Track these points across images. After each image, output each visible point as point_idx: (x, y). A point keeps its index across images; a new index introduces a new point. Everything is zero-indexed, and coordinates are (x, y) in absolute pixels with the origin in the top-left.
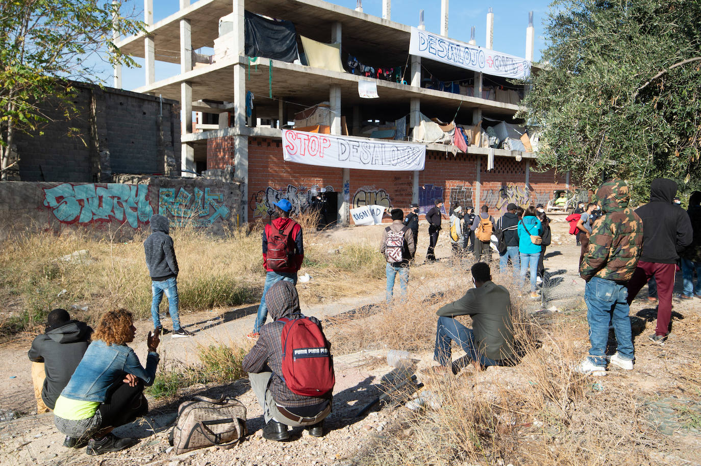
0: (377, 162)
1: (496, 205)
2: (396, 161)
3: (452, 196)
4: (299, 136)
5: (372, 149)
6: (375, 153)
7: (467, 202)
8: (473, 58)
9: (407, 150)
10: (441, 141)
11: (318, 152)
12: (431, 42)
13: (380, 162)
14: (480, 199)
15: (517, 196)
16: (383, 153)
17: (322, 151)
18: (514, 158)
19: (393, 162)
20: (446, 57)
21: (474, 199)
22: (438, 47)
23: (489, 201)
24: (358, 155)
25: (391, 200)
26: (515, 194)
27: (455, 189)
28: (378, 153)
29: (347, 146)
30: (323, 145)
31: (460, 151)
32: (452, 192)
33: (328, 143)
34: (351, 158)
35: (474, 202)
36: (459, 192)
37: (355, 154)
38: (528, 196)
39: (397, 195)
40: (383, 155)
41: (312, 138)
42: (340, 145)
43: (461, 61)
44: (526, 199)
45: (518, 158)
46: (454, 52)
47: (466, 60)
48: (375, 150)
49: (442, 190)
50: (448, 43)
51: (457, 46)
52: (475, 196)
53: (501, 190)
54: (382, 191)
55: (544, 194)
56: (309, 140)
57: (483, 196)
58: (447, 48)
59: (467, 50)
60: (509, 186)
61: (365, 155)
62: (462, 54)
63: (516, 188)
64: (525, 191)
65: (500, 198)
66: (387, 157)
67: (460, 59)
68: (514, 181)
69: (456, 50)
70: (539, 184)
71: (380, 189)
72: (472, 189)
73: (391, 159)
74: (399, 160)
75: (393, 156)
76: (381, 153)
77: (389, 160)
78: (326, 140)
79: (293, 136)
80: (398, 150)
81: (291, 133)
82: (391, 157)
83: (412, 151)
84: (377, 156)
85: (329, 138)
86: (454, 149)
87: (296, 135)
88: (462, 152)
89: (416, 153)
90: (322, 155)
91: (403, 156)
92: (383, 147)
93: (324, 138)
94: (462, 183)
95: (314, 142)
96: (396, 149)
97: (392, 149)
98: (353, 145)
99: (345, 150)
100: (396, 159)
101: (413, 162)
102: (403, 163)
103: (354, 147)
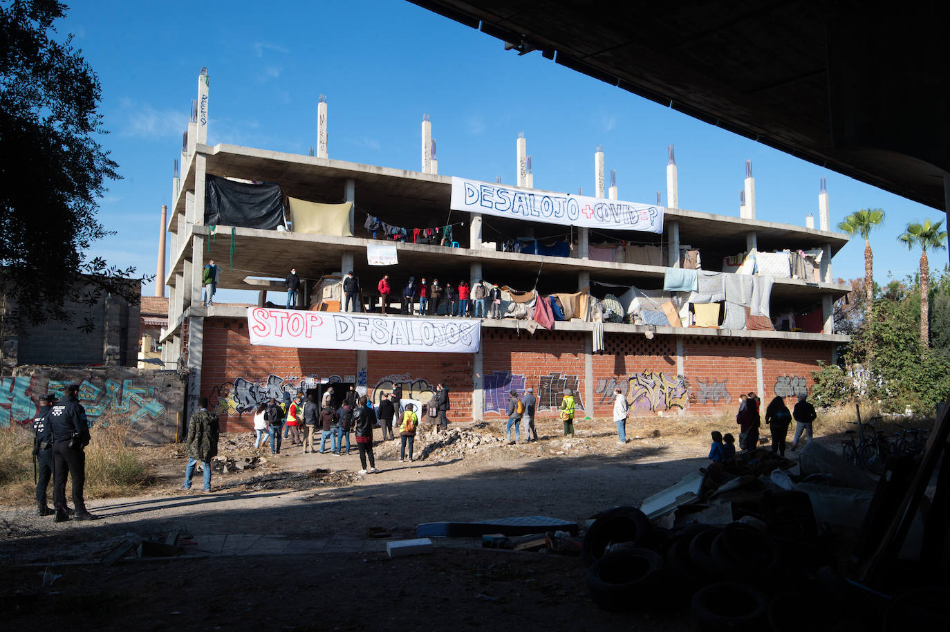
2: (431, 340)
3: (541, 388)
5: (390, 327)
6: (395, 331)
8: (556, 209)
9: (450, 327)
10: (511, 314)
11: (304, 332)
14: (594, 391)
15: (662, 387)
17: (309, 331)
18: (643, 335)
20: (510, 210)
21: (583, 391)
22: (495, 199)
23: (609, 394)
26: (658, 384)
27: (547, 378)
30: (310, 324)
31: (541, 328)
33: (319, 321)
36: (555, 382)
38: (684, 387)
40: (410, 332)
41: (295, 317)
42: (338, 323)
43: (534, 213)
44: (680, 390)
45: (650, 335)
46: (524, 203)
47: (544, 211)
48: (396, 327)
49: (524, 379)
50: (514, 193)
51: (530, 195)
52: (583, 386)
53: (630, 379)
54: (422, 381)
55: (715, 384)
56: (289, 318)
57: (598, 387)
58: (512, 198)
59: (546, 199)
60: (647, 373)
61: (380, 334)
62: (538, 205)
63: (660, 375)
64: (678, 380)
65: (631, 389)
66: (417, 335)
67: (533, 211)
68: (655, 366)
69: (528, 201)
70: (703, 370)
71: (418, 379)
72: (577, 378)
73: (424, 338)
74: (436, 339)
75: (427, 334)
76: (406, 331)
77: (421, 339)
78: (316, 318)
79: (264, 314)
80: (434, 327)
81: (261, 311)
82: (423, 335)
83: (458, 327)
84: (399, 334)
85: (320, 316)
86: (531, 324)
87: (269, 313)
88: (545, 329)
89: (465, 330)
90: (308, 335)
91: (442, 333)
92: (409, 324)
93: (313, 315)
94: (560, 369)
95: (297, 319)
96: (431, 326)
97: (424, 326)
98: (359, 323)
99: (347, 328)
100: (432, 338)
101: (460, 341)
102: (444, 342)
103: (361, 325)
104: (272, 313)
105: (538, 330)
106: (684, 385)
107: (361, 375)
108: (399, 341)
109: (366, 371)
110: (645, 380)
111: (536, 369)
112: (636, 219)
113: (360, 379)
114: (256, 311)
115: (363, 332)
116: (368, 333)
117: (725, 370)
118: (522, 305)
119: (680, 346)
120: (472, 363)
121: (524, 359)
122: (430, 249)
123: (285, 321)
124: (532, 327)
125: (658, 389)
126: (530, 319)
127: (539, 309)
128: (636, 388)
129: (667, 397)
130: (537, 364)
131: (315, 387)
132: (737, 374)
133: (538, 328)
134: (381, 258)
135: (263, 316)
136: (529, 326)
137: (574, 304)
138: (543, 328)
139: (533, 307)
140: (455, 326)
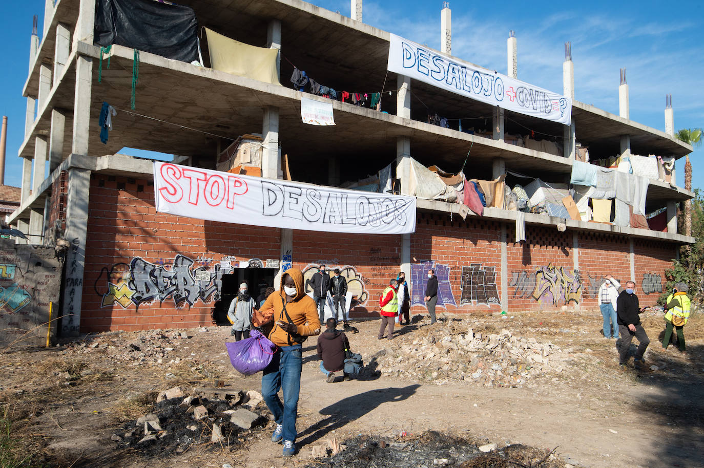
0: (332, 219)
1: (533, 293)
3: (464, 279)
4: (187, 173)
5: (324, 200)
6: (329, 206)
7: (489, 288)
8: (485, 87)
9: (385, 204)
10: (442, 197)
11: (224, 202)
12: (420, 58)
13: (339, 219)
14: (509, 284)
15: (562, 281)
16: (344, 206)
17: (231, 199)
18: (555, 227)
19: (360, 221)
20: (444, 81)
21: (499, 284)
22: (431, 66)
23: (521, 287)
24: (299, 207)
25: (366, 282)
26: (559, 279)
27: (468, 269)
28: (335, 206)
29: (279, 194)
30: (233, 190)
31: (471, 213)
32: (465, 273)
33: (244, 187)
34: (287, 212)
35: (500, 288)
36: (475, 274)
37: (294, 206)
38: (579, 281)
39: (375, 275)
40: (344, 209)
41: (213, 179)
42: (265, 192)
43: (466, 88)
44: (576, 285)
45: (562, 227)
46: (457, 75)
47: (474, 88)
48: (330, 201)
49: (449, 269)
50: (448, 63)
51: (462, 67)
52: (499, 279)
53: (538, 272)
55: (602, 279)
56: (207, 181)
57: (512, 280)
58: (446, 69)
59: (476, 74)
60: (551, 267)
61: (312, 210)
62: (469, 79)
63: (561, 269)
64: (574, 275)
65: (538, 282)
66: (351, 212)
67: (464, 85)
68: (557, 260)
69: (460, 73)
70: (592, 266)
71: (346, 266)
72: (495, 269)
73: (358, 216)
74: (371, 218)
75: (362, 211)
76: (340, 206)
77: (355, 217)
78: (240, 183)
79: (175, 172)
80: (369, 203)
81: (172, 168)
82: (358, 212)
83: (394, 204)
84: (332, 210)
85: (245, 180)
86: (463, 209)
87: (182, 171)
88: (475, 214)
89: (400, 208)
90: (230, 205)
91: (377, 212)
92: (344, 198)
93: (237, 179)
94: (480, 260)
95: (216, 184)
96: (367, 201)
97: (359, 201)
98: (290, 193)
99: (276, 199)
100: (366, 216)
101: (394, 220)
102: (378, 221)
103: (292, 195)
104: (185, 172)
105: (468, 216)
106: (579, 280)
107: (285, 259)
109: (291, 254)
110: (549, 274)
112: (549, 108)
113: (285, 263)
114: (165, 168)
117: (609, 266)
118: (452, 188)
119: (575, 240)
121: (448, 248)
122: (367, 113)
123: (202, 184)
124: (464, 211)
125: (559, 283)
126: (461, 202)
127: (467, 193)
128: (543, 281)
129: (566, 292)
130: (460, 254)
131: (232, 272)
132: (617, 271)
133: (469, 214)
134: (316, 116)
135: (174, 175)
136: (462, 211)
137: (493, 192)
138: (473, 214)
139: (462, 190)
140: (390, 202)
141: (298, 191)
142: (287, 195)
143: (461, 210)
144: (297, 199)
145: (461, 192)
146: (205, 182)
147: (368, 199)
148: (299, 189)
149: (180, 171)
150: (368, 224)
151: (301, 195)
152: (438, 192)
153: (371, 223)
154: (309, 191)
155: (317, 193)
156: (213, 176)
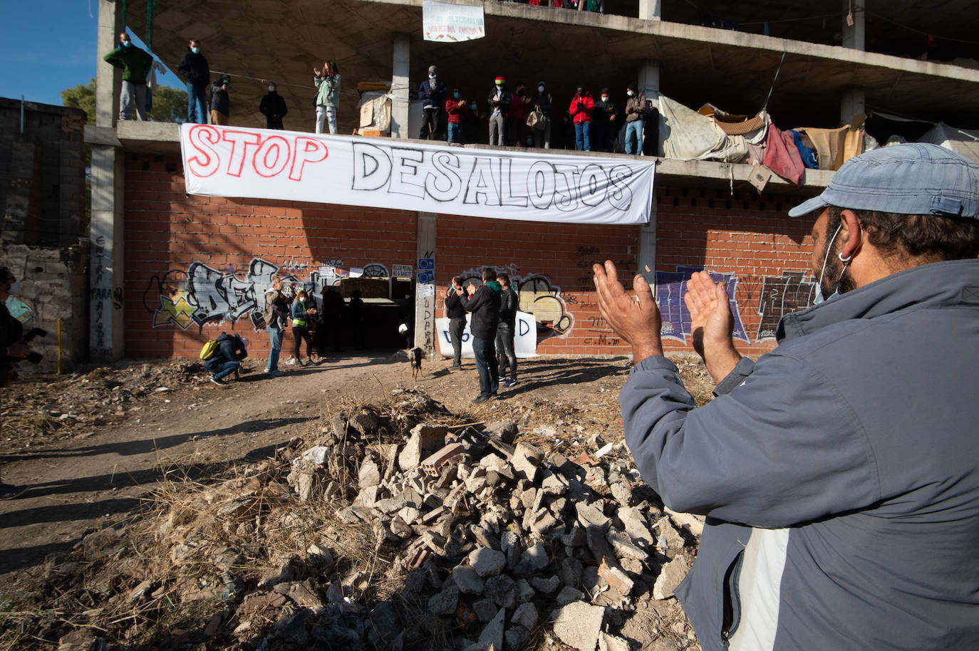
2: (547, 199)
4: (229, 136)
5: (466, 169)
6: (475, 178)
9: (589, 173)
13: (494, 197)
16: (505, 178)
19: (539, 201)
28: (487, 178)
29: (382, 161)
30: (301, 156)
33: (321, 151)
36: (792, 288)
40: (505, 183)
41: (271, 143)
42: (359, 158)
48: (477, 170)
49: (734, 280)
54: (539, 279)
56: (260, 144)
61: (443, 183)
66: (519, 187)
71: (531, 275)
73: (533, 193)
74: (558, 197)
75: (540, 186)
76: (497, 178)
77: (526, 195)
78: (316, 146)
79: (210, 134)
80: (556, 172)
81: (207, 131)
82: (532, 187)
83: (608, 174)
84: (482, 184)
85: (323, 141)
86: (758, 173)
87: (221, 133)
88: (786, 182)
89: (620, 180)
90: (295, 175)
91: (572, 186)
92: (506, 164)
93: (309, 140)
94: (803, 265)
95: (275, 148)
96: (551, 169)
97: (536, 169)
98: (403, 159)
99: (376, 168)
100: (549, 194)
101: (607, 201)
102: (573, 202)
103: (406, 162)
104: (227, 134)
105: (769, 185)
107: (424, 264)
108: (481, 198)
109: (432, 257)
111: (757, 263)
113: (422, 271)
114: (197, 130)
115: (409, 177)
116: (419, 179)
118: (739, 139)
120: (636, 249)
121: (735, 245)
122: (553, 14)
123: (251, 149)
124: (759, 177)
126: (755, 162)
127: (773, 147)
130: (758, 255)
131: (338, 284)
133: (771, 181)
134: (450, 29)
135: (209, 139)
136: (755, 177)
137: (836, 147)
138: (781, 181)
139: (761, 142)
140: (600, 171)
141: (418, 155)
142: (397, 162)
143: (757, 175)
144: (415, 167)
145: (761, 146)
146: (257, 147)
147: (553, 166)
148: (420, 153)
149: (218, 133)
150: (552, 207)
151: (422, 162)
152: (709, 146)
153: (559, 206)
154: (439, 154)
155: (453, 158)
156: (270, 138)
